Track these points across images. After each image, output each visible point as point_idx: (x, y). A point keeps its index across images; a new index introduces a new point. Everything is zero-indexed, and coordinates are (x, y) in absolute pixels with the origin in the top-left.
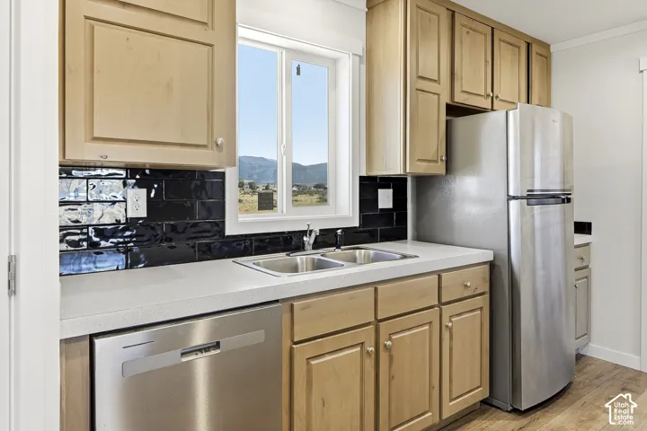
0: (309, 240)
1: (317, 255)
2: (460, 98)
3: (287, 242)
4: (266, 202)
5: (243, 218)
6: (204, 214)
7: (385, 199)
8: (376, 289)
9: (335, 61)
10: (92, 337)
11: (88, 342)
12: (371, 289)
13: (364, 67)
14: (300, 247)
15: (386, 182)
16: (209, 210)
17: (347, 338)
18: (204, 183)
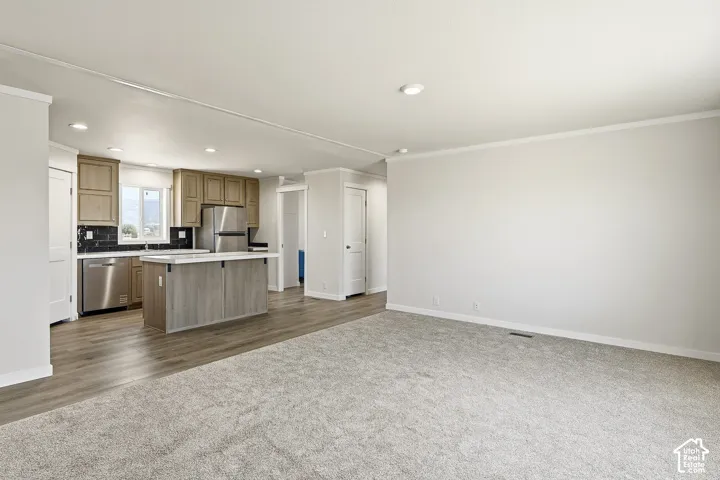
0: (146, 246)
2: (206, 202)
15: (182, 229)
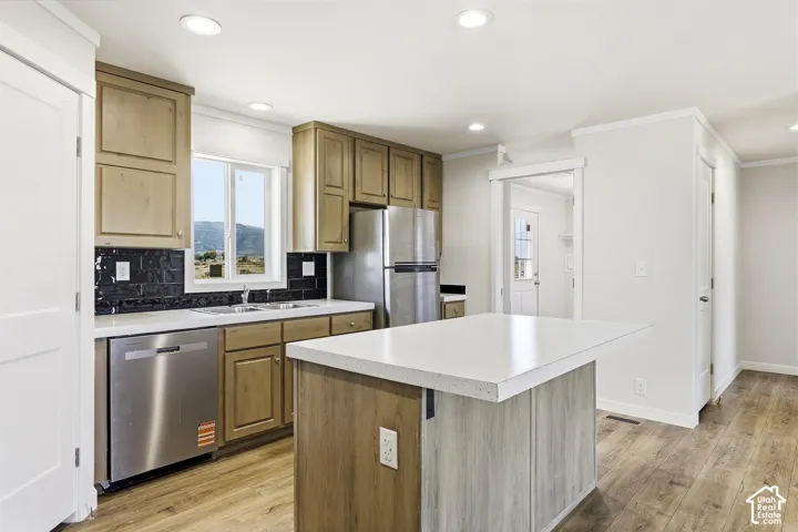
1: (251, 306)
3: (232, 298)
4: (216, 271)
5: (197, 282)
6: (170, 278)
7: (308, 269)
8: (282, 325)
9: (270, 170)
10: (108, 339)
11: (105, 342)
12: (279, 324)
13: (291, 175)
14: (240, 302)
16: (173, 276)
17: (262, 352)
18: (169, 258)
